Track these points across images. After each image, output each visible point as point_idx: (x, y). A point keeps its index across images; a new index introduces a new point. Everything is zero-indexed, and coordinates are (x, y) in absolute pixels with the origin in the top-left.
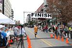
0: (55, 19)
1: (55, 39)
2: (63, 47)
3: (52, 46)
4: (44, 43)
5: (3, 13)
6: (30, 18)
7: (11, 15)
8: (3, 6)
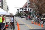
0: (34, 12)
1: (34, 25)
2: (40, 29)
3: (32, 29)
4: (27, 27)
5: (2, 8)
6: (19, 11)
7: (7, 9)
8: (2, 4)
